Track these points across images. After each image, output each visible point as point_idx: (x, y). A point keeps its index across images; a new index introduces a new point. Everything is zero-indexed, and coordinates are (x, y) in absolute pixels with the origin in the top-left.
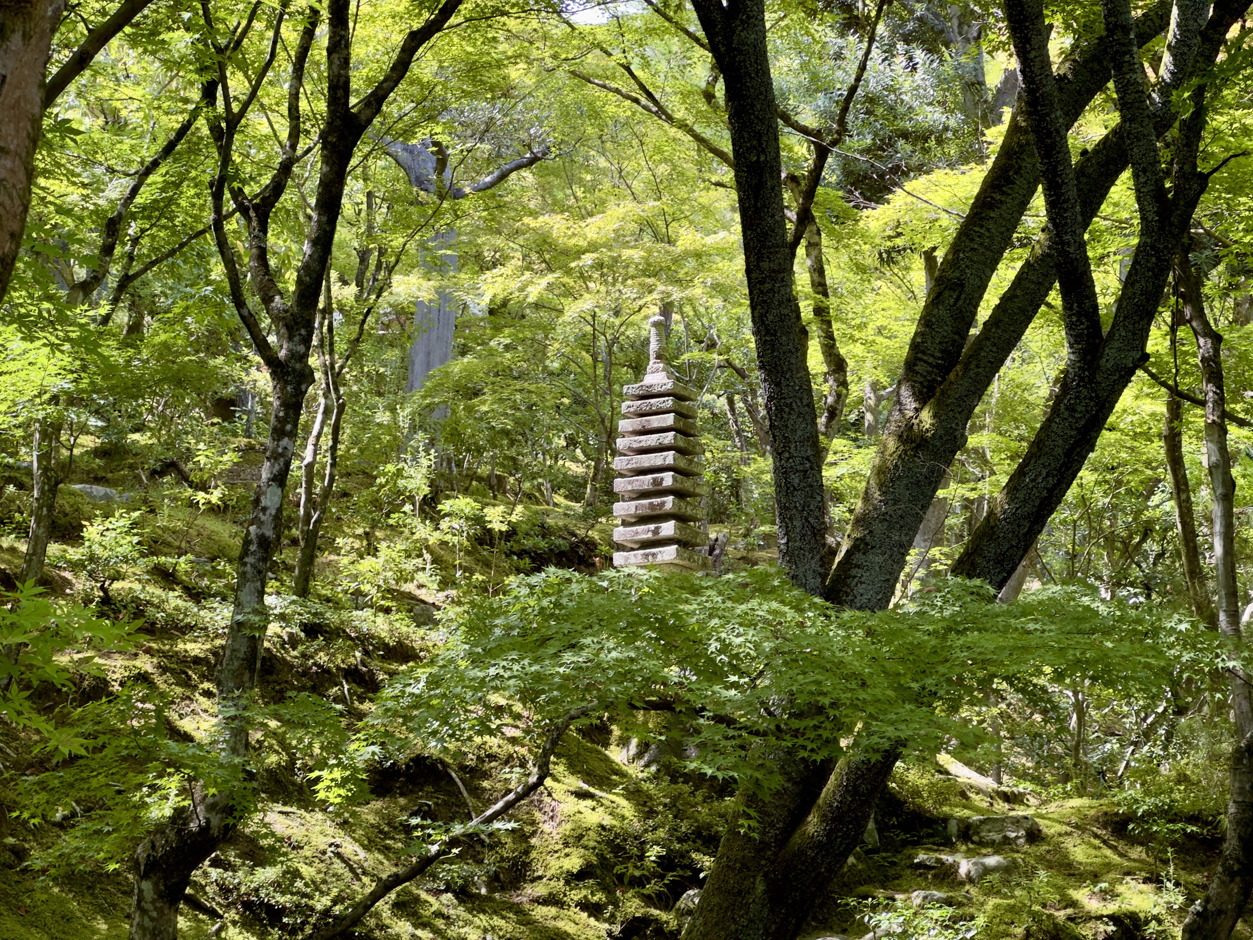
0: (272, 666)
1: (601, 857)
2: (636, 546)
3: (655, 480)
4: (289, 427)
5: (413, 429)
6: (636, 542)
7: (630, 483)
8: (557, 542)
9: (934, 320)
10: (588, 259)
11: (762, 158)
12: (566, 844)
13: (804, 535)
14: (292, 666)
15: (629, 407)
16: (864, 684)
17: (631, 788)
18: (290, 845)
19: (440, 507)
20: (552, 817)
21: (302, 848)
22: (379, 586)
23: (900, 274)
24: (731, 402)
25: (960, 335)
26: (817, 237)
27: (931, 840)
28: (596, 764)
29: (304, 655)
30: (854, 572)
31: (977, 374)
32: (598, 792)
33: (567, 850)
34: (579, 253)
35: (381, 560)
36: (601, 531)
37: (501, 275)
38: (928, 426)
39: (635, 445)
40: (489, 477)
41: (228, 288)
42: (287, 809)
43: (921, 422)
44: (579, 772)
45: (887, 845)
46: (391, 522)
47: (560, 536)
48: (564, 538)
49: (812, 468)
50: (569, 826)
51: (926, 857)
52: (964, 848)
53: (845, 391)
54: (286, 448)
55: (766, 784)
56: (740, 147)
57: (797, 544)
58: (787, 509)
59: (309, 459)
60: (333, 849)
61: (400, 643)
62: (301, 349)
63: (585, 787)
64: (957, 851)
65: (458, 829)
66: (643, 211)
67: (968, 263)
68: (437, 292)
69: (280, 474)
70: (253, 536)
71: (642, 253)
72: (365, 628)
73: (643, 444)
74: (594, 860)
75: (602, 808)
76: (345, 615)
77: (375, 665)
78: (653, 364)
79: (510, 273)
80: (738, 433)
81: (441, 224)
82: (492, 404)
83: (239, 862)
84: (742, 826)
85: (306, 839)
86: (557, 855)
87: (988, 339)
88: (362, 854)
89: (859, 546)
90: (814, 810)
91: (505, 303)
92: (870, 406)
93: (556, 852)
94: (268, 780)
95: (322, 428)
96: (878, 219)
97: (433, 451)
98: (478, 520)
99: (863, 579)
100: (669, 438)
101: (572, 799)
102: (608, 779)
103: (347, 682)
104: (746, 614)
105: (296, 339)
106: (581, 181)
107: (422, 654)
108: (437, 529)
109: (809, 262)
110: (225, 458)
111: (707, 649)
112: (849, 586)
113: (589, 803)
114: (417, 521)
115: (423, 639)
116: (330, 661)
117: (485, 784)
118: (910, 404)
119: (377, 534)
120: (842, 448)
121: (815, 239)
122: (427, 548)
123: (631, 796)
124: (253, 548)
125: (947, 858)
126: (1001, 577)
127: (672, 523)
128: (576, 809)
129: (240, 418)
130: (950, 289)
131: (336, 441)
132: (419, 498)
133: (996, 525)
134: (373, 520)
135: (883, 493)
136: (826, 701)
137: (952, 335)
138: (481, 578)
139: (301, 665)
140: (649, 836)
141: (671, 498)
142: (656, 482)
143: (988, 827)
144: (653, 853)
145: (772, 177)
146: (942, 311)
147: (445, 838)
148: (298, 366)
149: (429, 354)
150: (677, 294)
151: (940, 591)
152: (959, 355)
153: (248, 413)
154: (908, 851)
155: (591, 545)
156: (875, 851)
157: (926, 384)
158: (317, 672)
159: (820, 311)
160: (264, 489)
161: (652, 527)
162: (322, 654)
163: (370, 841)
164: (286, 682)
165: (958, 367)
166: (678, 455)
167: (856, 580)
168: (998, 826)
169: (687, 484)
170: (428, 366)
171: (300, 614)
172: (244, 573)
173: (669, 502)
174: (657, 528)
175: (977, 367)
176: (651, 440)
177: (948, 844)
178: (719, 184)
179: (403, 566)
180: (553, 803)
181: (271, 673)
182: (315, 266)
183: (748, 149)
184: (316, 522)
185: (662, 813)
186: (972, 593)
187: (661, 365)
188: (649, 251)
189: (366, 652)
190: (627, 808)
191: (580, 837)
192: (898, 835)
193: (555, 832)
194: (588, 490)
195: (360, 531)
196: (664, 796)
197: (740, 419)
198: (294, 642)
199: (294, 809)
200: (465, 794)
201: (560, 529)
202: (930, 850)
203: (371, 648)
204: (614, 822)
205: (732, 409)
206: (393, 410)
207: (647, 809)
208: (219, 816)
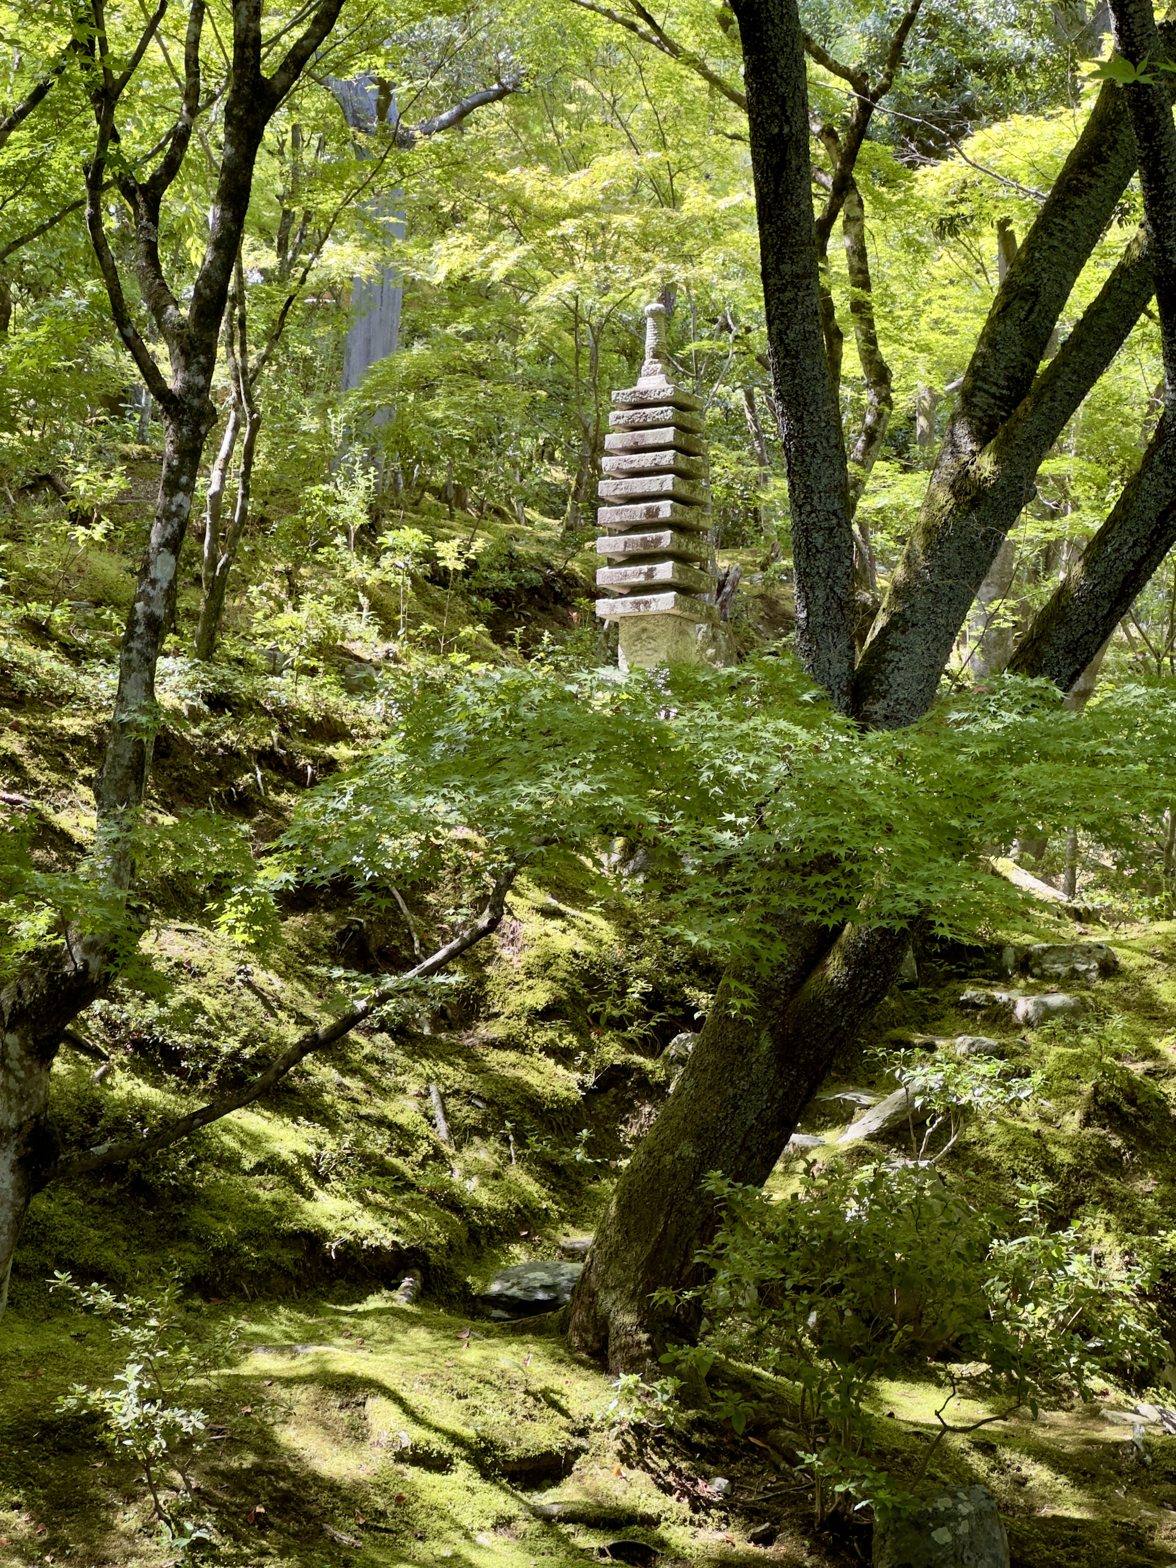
0: (168, 747)
1: (573, 992)
2: (625, 592)
3: (649, 510)
4: (184, 479)
5: (349, 438)
6: (625, 587)
7: (617, 513)
8: (528, 576)
9: (999, 338)
10: (568, 227)
11: (786, 130)
12: (529, 975)
13: (828, 609)
14: (193, 748)
15: (618, 418)
16: (890, 830)
17: (612, 904)
18: (190, 971)
19: (380, 539)
20: (513, 940)
21: (204, 975)
22: (302, 647)
23: (967, 241)
24: (750, 397)
25: (1032, 358)
26: (858, 210)
27: (982, 972)
28: (568, 874)
29: (207, 734)
30: (889, 655)
31: (1051, 409)
32: (569, 910)
33: (531, 982)
34: (558, 217)
35: (304, 615)
36: (583, 562)
37: (459, 246)
38: (986, 474)
39: (625, 466)
40: (445, 487)
41: (108, 302)
42: (186, 926)
43: (979, 468)
44: (547, 884)
45: (927, 977)
46: (319, 557)
47: (532, 568)
48: (536, 571)
49: (839, 525)
50: (533, 952)
51: (974, 993)
52: (1022, 983)
53: (887, 410)
54: (180, 506)
55: (764, 954)
56: (758, 115)
57: (820, 619)
58: (808, 575)
59: (215, 488)
60: (242, 977)
61: (327, 718)
62: (200, 380)
63: (554, 903)
64: (1014, 986)
65: (390, 982)
66: (640, 164)
67: (1045, 265)
68: (377, 265)
69: (173, 538)
70: (139, 615)
71: (638, 220)
72: (284, 698)
73: (635, 465)
74: (563, 994)
75: (574, 931)
76: (258, 682)
77: (297, 744)
78: (649, 364)
79: (470, 243)
80: (758, 436)
81: (381, 184)
82: (447, 409)
83: (127, 991)
84: (733, 1007)
85: (209, 964)
86: (517, 988)
87: (1068, 365)
88: (278, 983)
89: (897, 622)
90: (835, 949)
91: (465, 278)
92: (924, 409)
93: (517, 983)
94: (164, 890)
95: (231, 448)
96: (938, 179)
97: (372, 469)
98: (429, 557)
99: (901, 665)
100: (667, 458)
101: (538, 918)
102: (583, 892)
103: (261, 767)
104: (748, 735)
105: (194, 368)
106: (564, 113)
107: (354, 731)
108: (376, 566)
109: (847, 242)
110: (111, 483)
111: (697, 779)
112: (883, 673)
113: (559, 923)
114: (350, 556)
115: (355, 712)
116: (240, 741)
117: (430, 898)
118: (967, 445)
119: (302, 571)
120: (884, 473)
121: (856, 212)
122: (364, 589)
123: (612, 915)
124: (140, 630)
125: (1001, 995)
126: (1072, 670)
127: (670, 564)
128: (542, 931)
129: (132, 418)
130: (1022, 299)
131: (249, 463)
132: (354, 527)
133: (1068, 605)
134: (297, 556)
135: (929, 558)
136: (841, 852)
137: (1022, 358)
138: (430, 628)
139: (204, 746)
140: (633, 967)
141: (669, 533)
142: (650, 513)
143: (1052, 957)
144: (638, 987)
145: (798, 155)
146: (1010, 328)
147: (375, 992)
148: (196, 402)
149: (368, 341)
150: (680, 273)
151: (994, 693)
152: (1029, 384)
153: (142, 411)
154: (953, 985)
155: (570, 580)
156: (912, 986)
157: (986, 420)
158: (223, 756)
159: (859, 308)
160: (152, 557)
161: (645, 568)
162: (229, 732)
163: (288, 967)
164: (186, 767)
165: (1027, 400)
166: (678, 479)
167: (892, 665)
168: (1064, 956)
169: (689, 516)
170: (368, 357)
171: (202, 682)
172: (129, 661)
173: (666, 536)
174: (651, 570)
175: (1052, 399)
176: (645, 460)
177: (1002, 977)
178: (736, 137)
179: (332, 622)
180: (514, 923)
181: (166, 756)
182: (217, 275)
183: (768, 117)
184: (223, 566)
185: (649, 937)
186: (1034, 696)
187: (660, 366)
188: (647, 217)
189: (284, 730)
190: (606, 930)
191: (547, 966)
192: (941, 966)
193: (515, 959)
194: (569, 508)
195: (280, 567)
196: (651, 916)
197: (761, 417)
198: (195, 716)
199: (195, 927)
200: (405, 910)
201: (532, 559)
202: (979, 984)
203: (290, 724)
204: (590, 948)
205: (751, 406)
206: (324, 416)
207: (630, 932)
208: (99, 957)
